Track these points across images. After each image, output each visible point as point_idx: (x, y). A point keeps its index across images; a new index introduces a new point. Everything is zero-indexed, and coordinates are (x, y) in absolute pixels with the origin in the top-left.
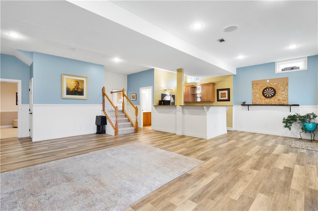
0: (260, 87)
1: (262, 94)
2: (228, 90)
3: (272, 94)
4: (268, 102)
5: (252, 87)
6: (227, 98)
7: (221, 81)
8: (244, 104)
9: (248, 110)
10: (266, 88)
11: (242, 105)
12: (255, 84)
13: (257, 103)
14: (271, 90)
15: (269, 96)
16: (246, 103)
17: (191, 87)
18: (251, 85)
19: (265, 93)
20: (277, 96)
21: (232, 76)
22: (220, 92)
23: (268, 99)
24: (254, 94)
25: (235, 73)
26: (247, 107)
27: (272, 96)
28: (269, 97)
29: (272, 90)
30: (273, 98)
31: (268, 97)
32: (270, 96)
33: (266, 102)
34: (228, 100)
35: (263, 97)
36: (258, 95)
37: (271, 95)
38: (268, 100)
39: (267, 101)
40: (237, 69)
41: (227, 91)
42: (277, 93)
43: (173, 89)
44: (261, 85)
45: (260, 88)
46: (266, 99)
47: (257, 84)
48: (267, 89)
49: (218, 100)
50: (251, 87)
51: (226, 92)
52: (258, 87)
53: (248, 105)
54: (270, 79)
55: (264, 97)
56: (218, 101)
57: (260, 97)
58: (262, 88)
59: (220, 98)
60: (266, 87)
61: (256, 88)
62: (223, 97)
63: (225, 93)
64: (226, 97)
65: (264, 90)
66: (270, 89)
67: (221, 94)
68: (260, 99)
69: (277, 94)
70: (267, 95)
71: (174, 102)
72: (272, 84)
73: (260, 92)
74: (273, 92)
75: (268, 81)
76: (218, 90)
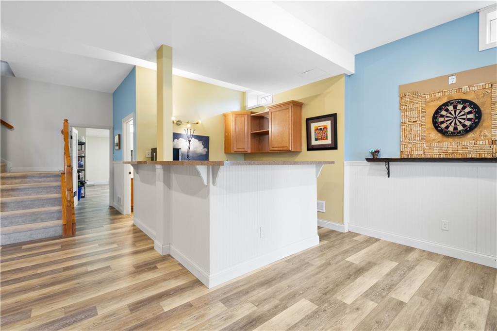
0: (426, 102)
1: (431, 125)
2: (333, 117)
3: (468, 123)
4: (450, 151)
5: (401, 105)
6: (329, 141)
7: (316, 96)
8: (374, 158)
9: (389, 177)
10: (446, 104)
11: (368, 160)
12: (407, 94)
13: (416, 154)
14: (464, 108)
15: (456, 128)
16: (382, 155)
17: (248, 115)
18: (398, 99)
19: (441, 119)
20: (486, 128)
21: (343, 79)
22: (314, 126)
23: (450, 140)
24: (405, 127)
25: (351, 69)
26: (383, 166)
27: (468, 130)
28: (456, 134)
29: (468, 109)
30: (471, 135)
31: (452, 133)
32: (460, 128)
33: (445, 149)
34: (333, 146)
35: (435, 135)
36: (418, 128)
37: (464, 126)
38: (454, 143)
39: (451, 146)
40: (358, 57)
41: (330, 122)
42: (485, 117)
43: (200, 122)
44: (428, 97)
45: (424, 105)
46: (445, 139)
47: (415, 94)
48: (451, 108)
49: (310, 147)
50: (398, 105)
51: (328, 124)
52: (419, 104)
53: (388, 161)
54: (460, 73)
55: (440, 135)
56: (309, 149)
57: (424, 134)
58: (432, 104)
59: (314, 143)
60: (445, 100)
61: (411, 106)
62: (319, 139)
63: (325, 128)
64: (327, 139)
65: (437, 112)
66: (460, 107)
67: (317, 129)
68: (424, 142)
69: (485, 122)
70: (447, 127)
71: (208, 152)
72: (465, 88)
73: (423, 119)
74: (471, 116)
75: (452, 80)
76: (309, 121)
